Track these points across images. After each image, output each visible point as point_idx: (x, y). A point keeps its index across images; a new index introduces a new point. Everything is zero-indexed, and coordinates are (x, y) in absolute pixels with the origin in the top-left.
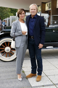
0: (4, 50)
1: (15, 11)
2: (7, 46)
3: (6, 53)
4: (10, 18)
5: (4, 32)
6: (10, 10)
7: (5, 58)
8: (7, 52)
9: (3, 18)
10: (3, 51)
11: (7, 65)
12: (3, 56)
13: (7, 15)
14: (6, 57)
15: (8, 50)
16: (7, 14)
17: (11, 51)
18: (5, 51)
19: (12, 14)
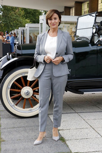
0: (20, 93)
1: (33, 15)
2: (26, 86)
3: (23, 99)
4: (26, 28)
5: (18, 55)
6: (23, 13)
7: (22, 109)
8: (26, 97)
9: (9, 28)
10: (16, 95)
11: (26, 124)
12: (16, 105)
13: (18, 23)
14: (24, 108)
15: (28, 93)
16: (18, 20)
17: (33, 95)
18: (21, 96)
19: (27, 20)
